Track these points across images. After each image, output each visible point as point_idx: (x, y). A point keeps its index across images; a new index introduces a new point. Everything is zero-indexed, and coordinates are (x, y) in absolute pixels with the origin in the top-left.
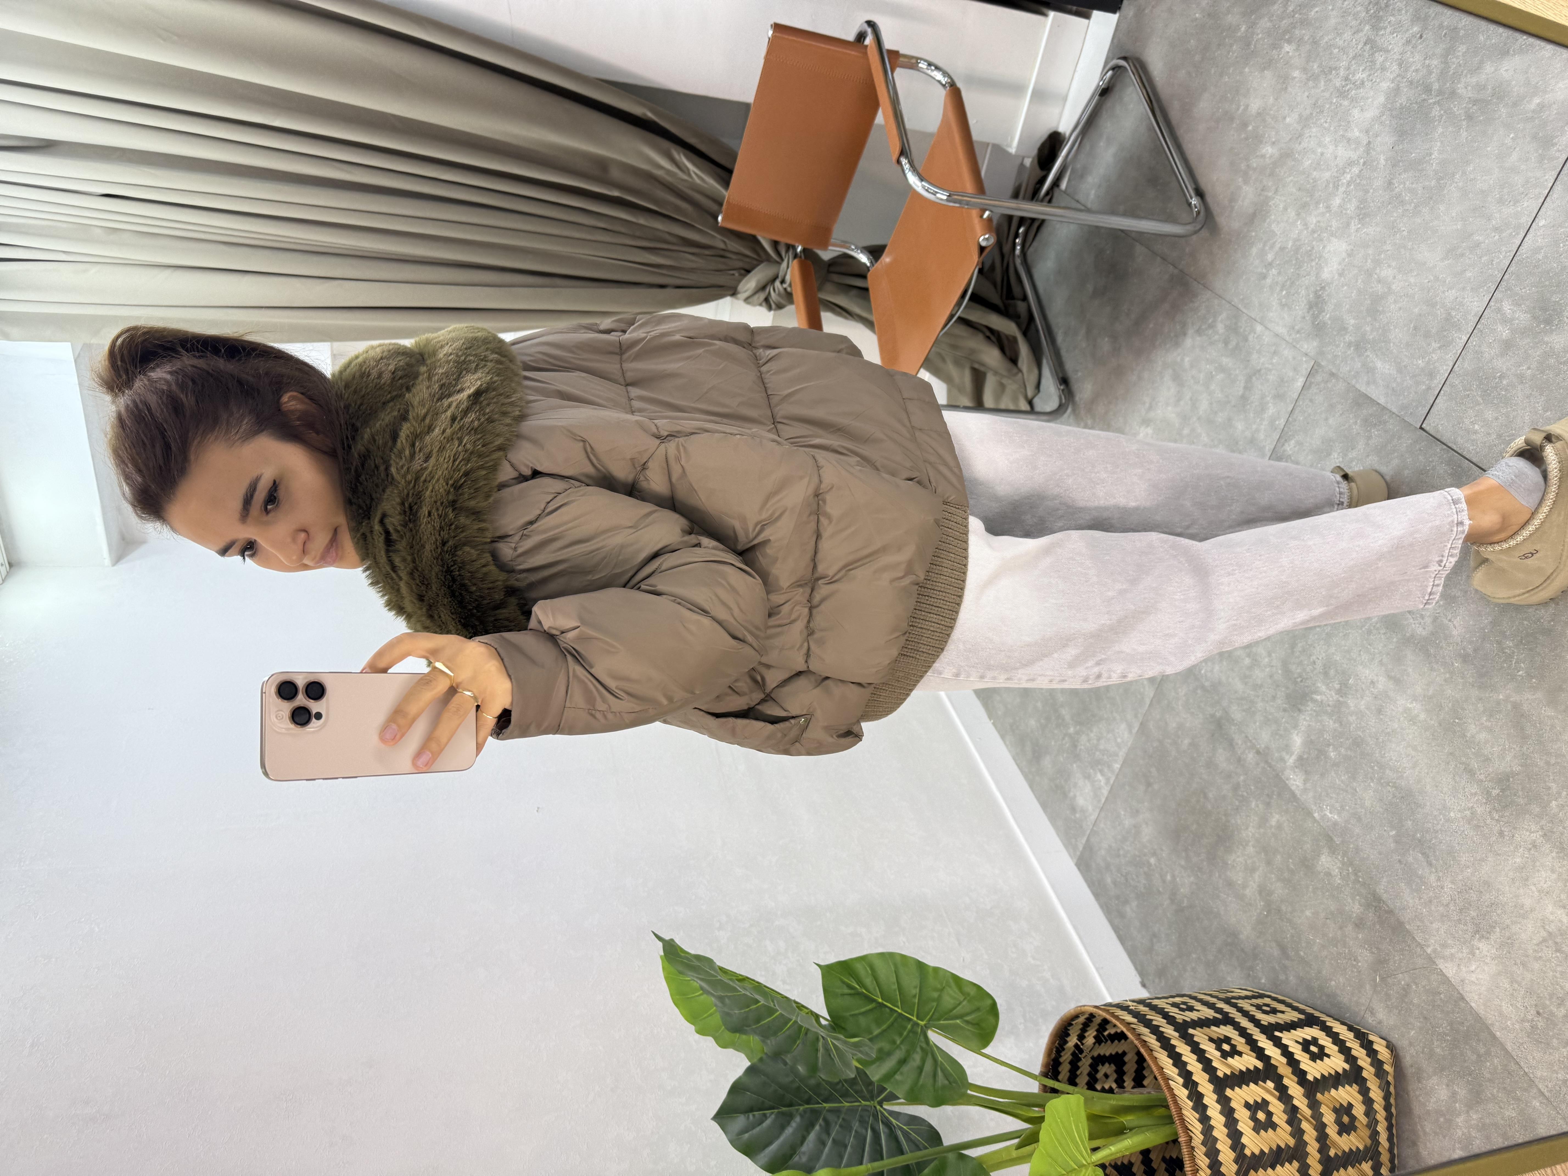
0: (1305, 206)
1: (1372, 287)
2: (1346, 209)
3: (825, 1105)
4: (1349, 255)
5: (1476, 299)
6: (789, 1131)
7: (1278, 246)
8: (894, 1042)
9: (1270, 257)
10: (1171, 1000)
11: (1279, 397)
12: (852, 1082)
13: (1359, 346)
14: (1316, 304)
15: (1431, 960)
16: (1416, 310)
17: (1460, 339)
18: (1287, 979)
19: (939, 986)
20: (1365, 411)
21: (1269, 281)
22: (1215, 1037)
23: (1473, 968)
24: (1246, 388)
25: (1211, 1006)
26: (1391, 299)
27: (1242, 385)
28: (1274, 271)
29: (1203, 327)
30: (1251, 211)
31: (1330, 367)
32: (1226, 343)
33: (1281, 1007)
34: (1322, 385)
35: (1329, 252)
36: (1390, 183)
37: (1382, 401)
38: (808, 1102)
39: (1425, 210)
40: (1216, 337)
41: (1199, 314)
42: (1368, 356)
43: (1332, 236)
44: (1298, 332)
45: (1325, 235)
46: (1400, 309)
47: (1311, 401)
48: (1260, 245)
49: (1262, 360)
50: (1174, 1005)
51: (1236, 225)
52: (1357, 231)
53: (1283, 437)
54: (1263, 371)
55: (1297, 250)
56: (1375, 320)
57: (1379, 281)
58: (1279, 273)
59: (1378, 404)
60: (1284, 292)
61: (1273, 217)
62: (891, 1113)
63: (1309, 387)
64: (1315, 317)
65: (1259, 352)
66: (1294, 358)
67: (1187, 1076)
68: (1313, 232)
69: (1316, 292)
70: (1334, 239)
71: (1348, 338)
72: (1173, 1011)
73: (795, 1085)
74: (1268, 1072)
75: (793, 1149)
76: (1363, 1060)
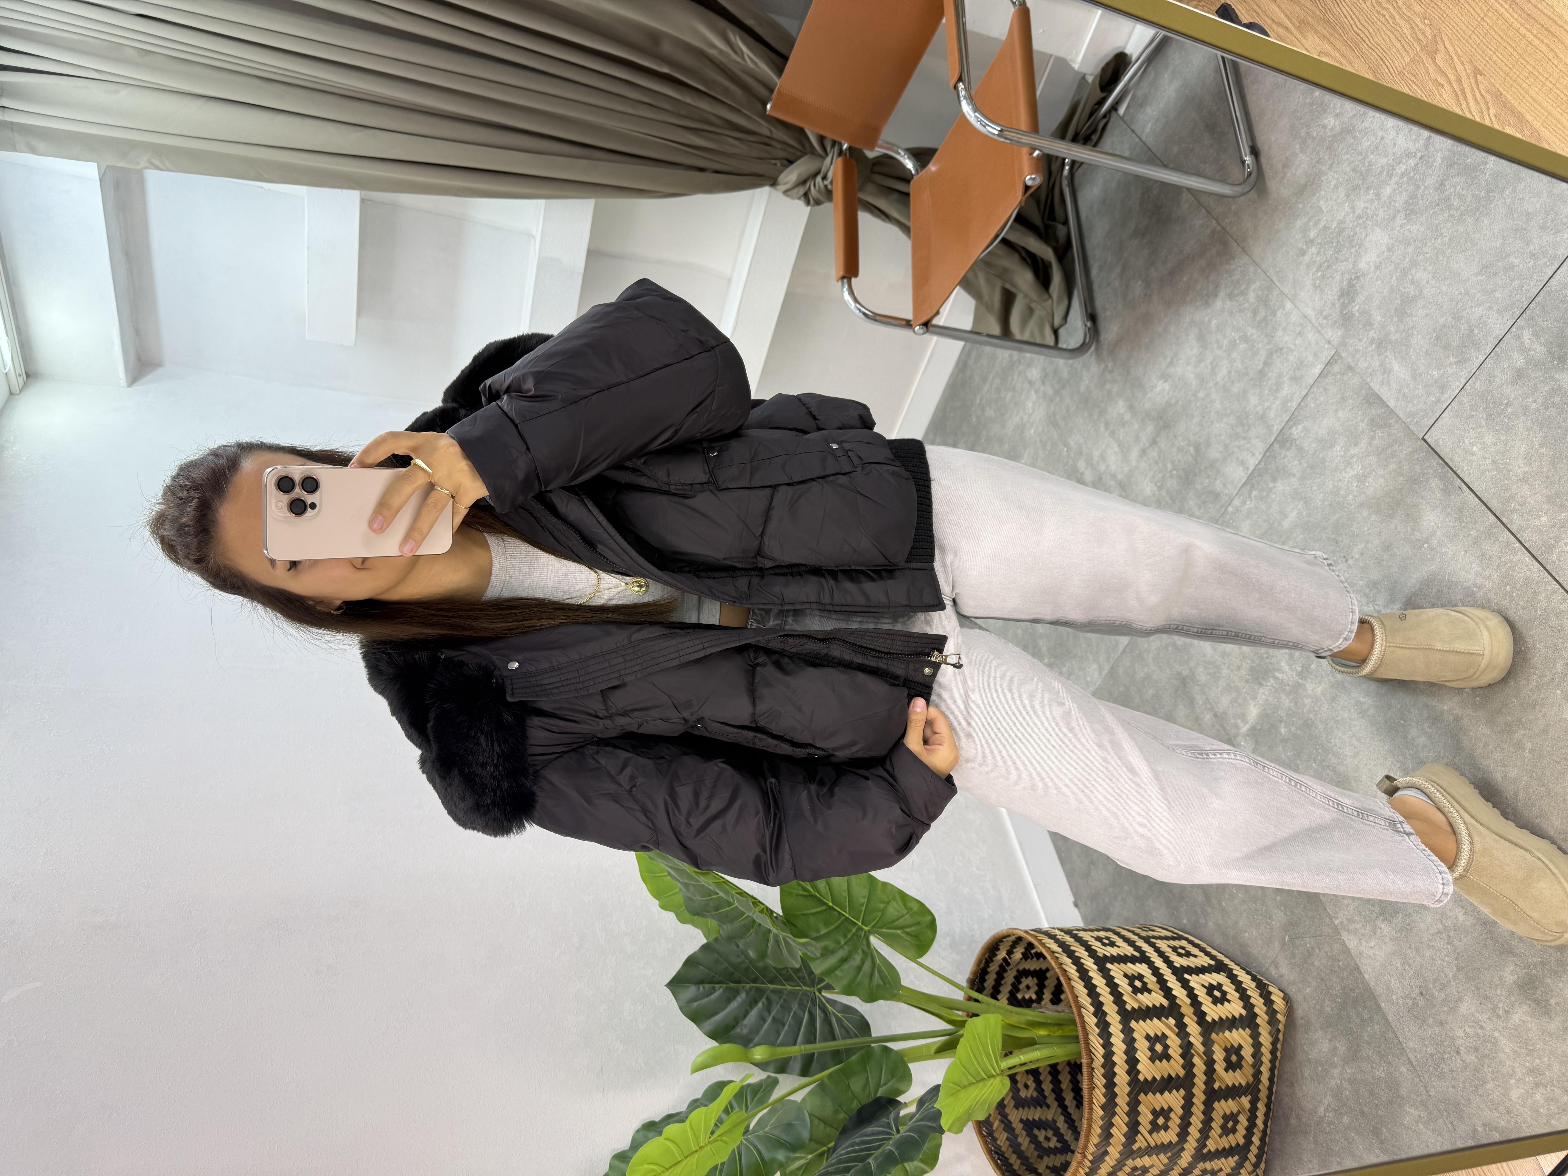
0: (1356, 188)
1: (1405, 288)
2: (1395, 202)
3: (769, 985)
4: (1390, 249)
5: (1500, 321)
6: (734, 1005)
7: (1322, 224)
8: (839, 943)
9: (1312, 234)
10: (1096, 934)
11: (1295, 379)
12: (797, 971)
13: (1381, 344)
14: (1348, 293)
15: (1336, 931)
16: (1442, 320)
17: (1477, 358)
18: (1206, 923)
19: (886, 899)
20: (1373, 411)
21: (1307, 258)
22: (1130, 973)
23: (1373, 944)
24: (1266, 363)
25: (1131, 943)
26: (1421, 303)
27: (1263, 359)
28: (1314, 250)
29: (1236, 292)
30: (1303, 181)
31: (1350, 360)
32: (1255, 313)
33: (1195, 951)
34: (1338, 376)
35: (1371, 241)
36: (1442, 184)
37: (1392, 404)
38: (755, 981)
39: (1469, 220)
40: (1246, 305)
41: (1234, 278)
42: (1387, 356)
43: (1377, 225)
44: (1325, 318)
45: (1370, 223)
46: (1427, 315)
47: (1325, 389)
48: (1305, 220)
49: (1286, 338)
50: (1098, 939)
51: (1285, 192)
52: (1401, 226)
53: (1293, 420)
54: (1285, 350)
55: (1340, 231)
56: (1402, 322)
57: (1413, 283)
58: (1318, 253)
59: (1388, 406)
60: (1320, 274)
61: (1323, 193)
62: (829, 1000)
63: (1326, 376)
64: (1344, 306)
65: (1285, 329)
66: (1317, 344)
67: (1098, 1006)
68: (1359, 217)
69: (1350, 280)
70: (1377, 230)
71: (1372, 334)
72: (1096, 945)
73: (744, 966)
74: (1172, 1010)
75: (736, 1021)
76: (1260, 1008)
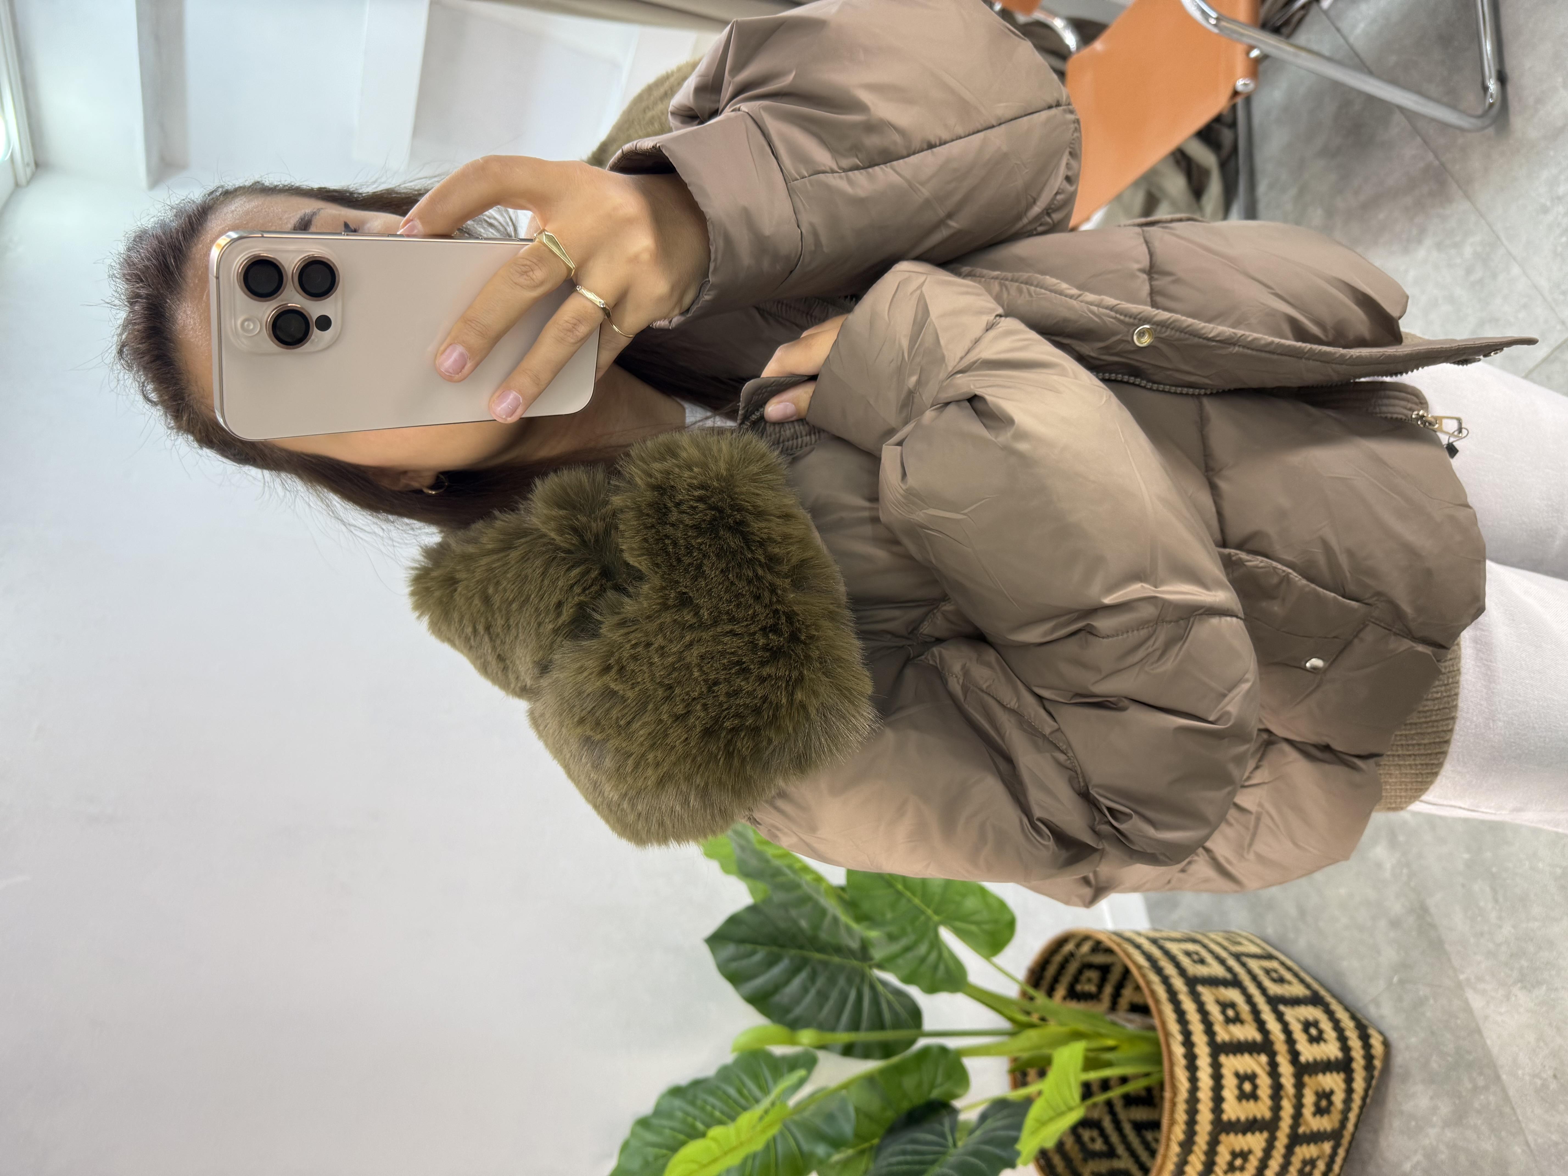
3: (816, 955)
6: (777, 971)
8: (905, 930)
10: (1184, 946)
15: (1459, 986)
21: (1550, 217)
22: (1221, 999)
23: (1503, 1010)
25: (1222, 962)
29: (1446, 242)
30: (1559, 124)
32: (1468, 271)
33: (1288, 976)
38: (801, 947)
40: (1459, 260)
41: (1447, 225)
48: (1554, 171)
49: (1506, 309)
50: (1188, 954)
51: (1533, 133)
62: (879, 979)
63: (1553, 362)
66: (1546, 321)
67: (1187, 1035)
72: (1185, 961)
73: (792, 933)
74: (1265, 1046)
75: (777, 987)
76: (1357, 1052)
